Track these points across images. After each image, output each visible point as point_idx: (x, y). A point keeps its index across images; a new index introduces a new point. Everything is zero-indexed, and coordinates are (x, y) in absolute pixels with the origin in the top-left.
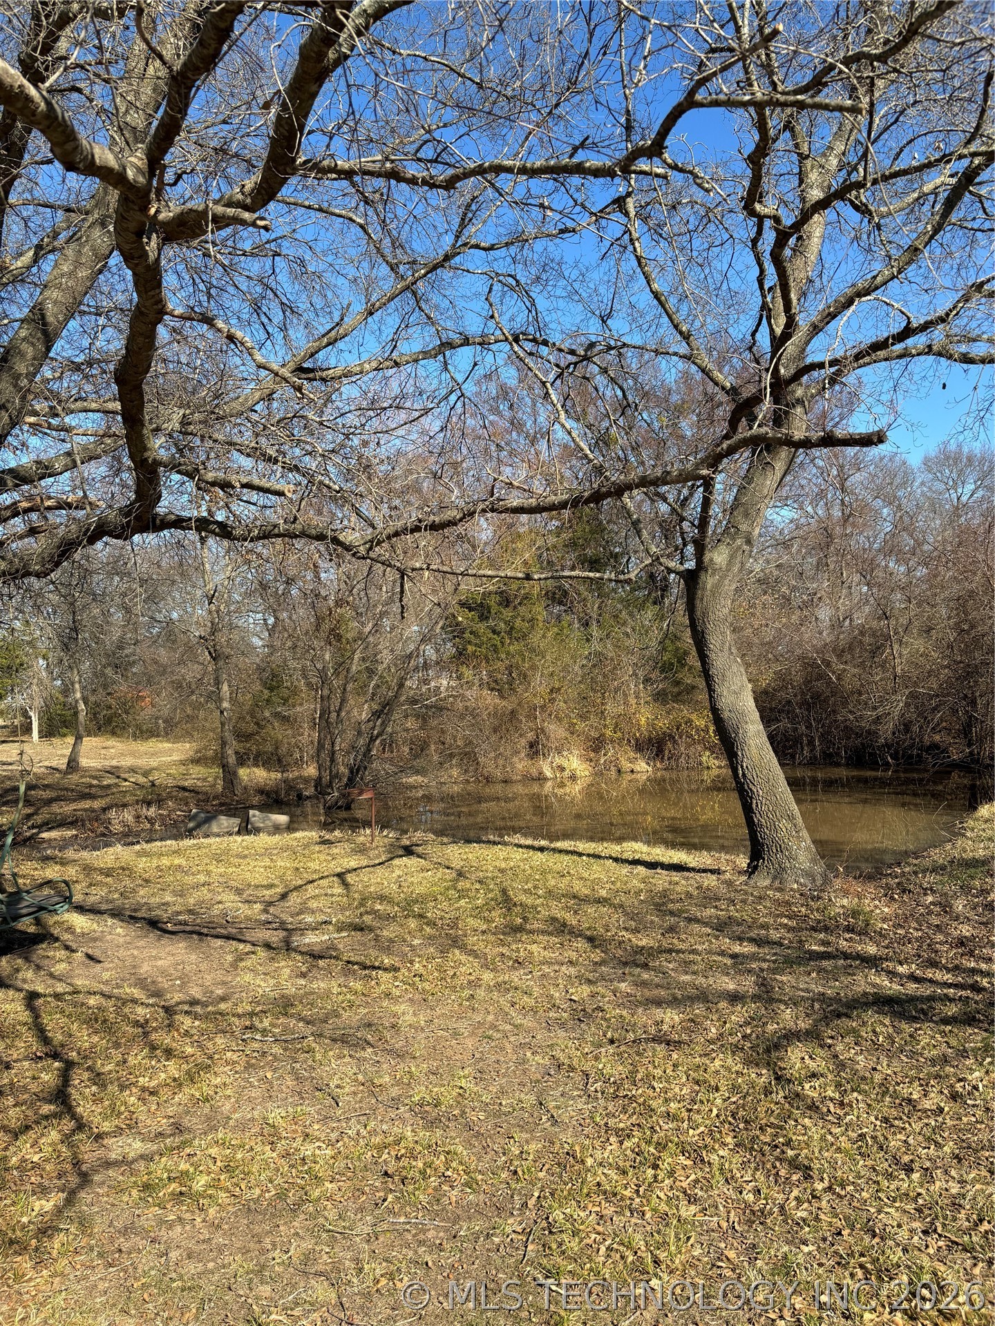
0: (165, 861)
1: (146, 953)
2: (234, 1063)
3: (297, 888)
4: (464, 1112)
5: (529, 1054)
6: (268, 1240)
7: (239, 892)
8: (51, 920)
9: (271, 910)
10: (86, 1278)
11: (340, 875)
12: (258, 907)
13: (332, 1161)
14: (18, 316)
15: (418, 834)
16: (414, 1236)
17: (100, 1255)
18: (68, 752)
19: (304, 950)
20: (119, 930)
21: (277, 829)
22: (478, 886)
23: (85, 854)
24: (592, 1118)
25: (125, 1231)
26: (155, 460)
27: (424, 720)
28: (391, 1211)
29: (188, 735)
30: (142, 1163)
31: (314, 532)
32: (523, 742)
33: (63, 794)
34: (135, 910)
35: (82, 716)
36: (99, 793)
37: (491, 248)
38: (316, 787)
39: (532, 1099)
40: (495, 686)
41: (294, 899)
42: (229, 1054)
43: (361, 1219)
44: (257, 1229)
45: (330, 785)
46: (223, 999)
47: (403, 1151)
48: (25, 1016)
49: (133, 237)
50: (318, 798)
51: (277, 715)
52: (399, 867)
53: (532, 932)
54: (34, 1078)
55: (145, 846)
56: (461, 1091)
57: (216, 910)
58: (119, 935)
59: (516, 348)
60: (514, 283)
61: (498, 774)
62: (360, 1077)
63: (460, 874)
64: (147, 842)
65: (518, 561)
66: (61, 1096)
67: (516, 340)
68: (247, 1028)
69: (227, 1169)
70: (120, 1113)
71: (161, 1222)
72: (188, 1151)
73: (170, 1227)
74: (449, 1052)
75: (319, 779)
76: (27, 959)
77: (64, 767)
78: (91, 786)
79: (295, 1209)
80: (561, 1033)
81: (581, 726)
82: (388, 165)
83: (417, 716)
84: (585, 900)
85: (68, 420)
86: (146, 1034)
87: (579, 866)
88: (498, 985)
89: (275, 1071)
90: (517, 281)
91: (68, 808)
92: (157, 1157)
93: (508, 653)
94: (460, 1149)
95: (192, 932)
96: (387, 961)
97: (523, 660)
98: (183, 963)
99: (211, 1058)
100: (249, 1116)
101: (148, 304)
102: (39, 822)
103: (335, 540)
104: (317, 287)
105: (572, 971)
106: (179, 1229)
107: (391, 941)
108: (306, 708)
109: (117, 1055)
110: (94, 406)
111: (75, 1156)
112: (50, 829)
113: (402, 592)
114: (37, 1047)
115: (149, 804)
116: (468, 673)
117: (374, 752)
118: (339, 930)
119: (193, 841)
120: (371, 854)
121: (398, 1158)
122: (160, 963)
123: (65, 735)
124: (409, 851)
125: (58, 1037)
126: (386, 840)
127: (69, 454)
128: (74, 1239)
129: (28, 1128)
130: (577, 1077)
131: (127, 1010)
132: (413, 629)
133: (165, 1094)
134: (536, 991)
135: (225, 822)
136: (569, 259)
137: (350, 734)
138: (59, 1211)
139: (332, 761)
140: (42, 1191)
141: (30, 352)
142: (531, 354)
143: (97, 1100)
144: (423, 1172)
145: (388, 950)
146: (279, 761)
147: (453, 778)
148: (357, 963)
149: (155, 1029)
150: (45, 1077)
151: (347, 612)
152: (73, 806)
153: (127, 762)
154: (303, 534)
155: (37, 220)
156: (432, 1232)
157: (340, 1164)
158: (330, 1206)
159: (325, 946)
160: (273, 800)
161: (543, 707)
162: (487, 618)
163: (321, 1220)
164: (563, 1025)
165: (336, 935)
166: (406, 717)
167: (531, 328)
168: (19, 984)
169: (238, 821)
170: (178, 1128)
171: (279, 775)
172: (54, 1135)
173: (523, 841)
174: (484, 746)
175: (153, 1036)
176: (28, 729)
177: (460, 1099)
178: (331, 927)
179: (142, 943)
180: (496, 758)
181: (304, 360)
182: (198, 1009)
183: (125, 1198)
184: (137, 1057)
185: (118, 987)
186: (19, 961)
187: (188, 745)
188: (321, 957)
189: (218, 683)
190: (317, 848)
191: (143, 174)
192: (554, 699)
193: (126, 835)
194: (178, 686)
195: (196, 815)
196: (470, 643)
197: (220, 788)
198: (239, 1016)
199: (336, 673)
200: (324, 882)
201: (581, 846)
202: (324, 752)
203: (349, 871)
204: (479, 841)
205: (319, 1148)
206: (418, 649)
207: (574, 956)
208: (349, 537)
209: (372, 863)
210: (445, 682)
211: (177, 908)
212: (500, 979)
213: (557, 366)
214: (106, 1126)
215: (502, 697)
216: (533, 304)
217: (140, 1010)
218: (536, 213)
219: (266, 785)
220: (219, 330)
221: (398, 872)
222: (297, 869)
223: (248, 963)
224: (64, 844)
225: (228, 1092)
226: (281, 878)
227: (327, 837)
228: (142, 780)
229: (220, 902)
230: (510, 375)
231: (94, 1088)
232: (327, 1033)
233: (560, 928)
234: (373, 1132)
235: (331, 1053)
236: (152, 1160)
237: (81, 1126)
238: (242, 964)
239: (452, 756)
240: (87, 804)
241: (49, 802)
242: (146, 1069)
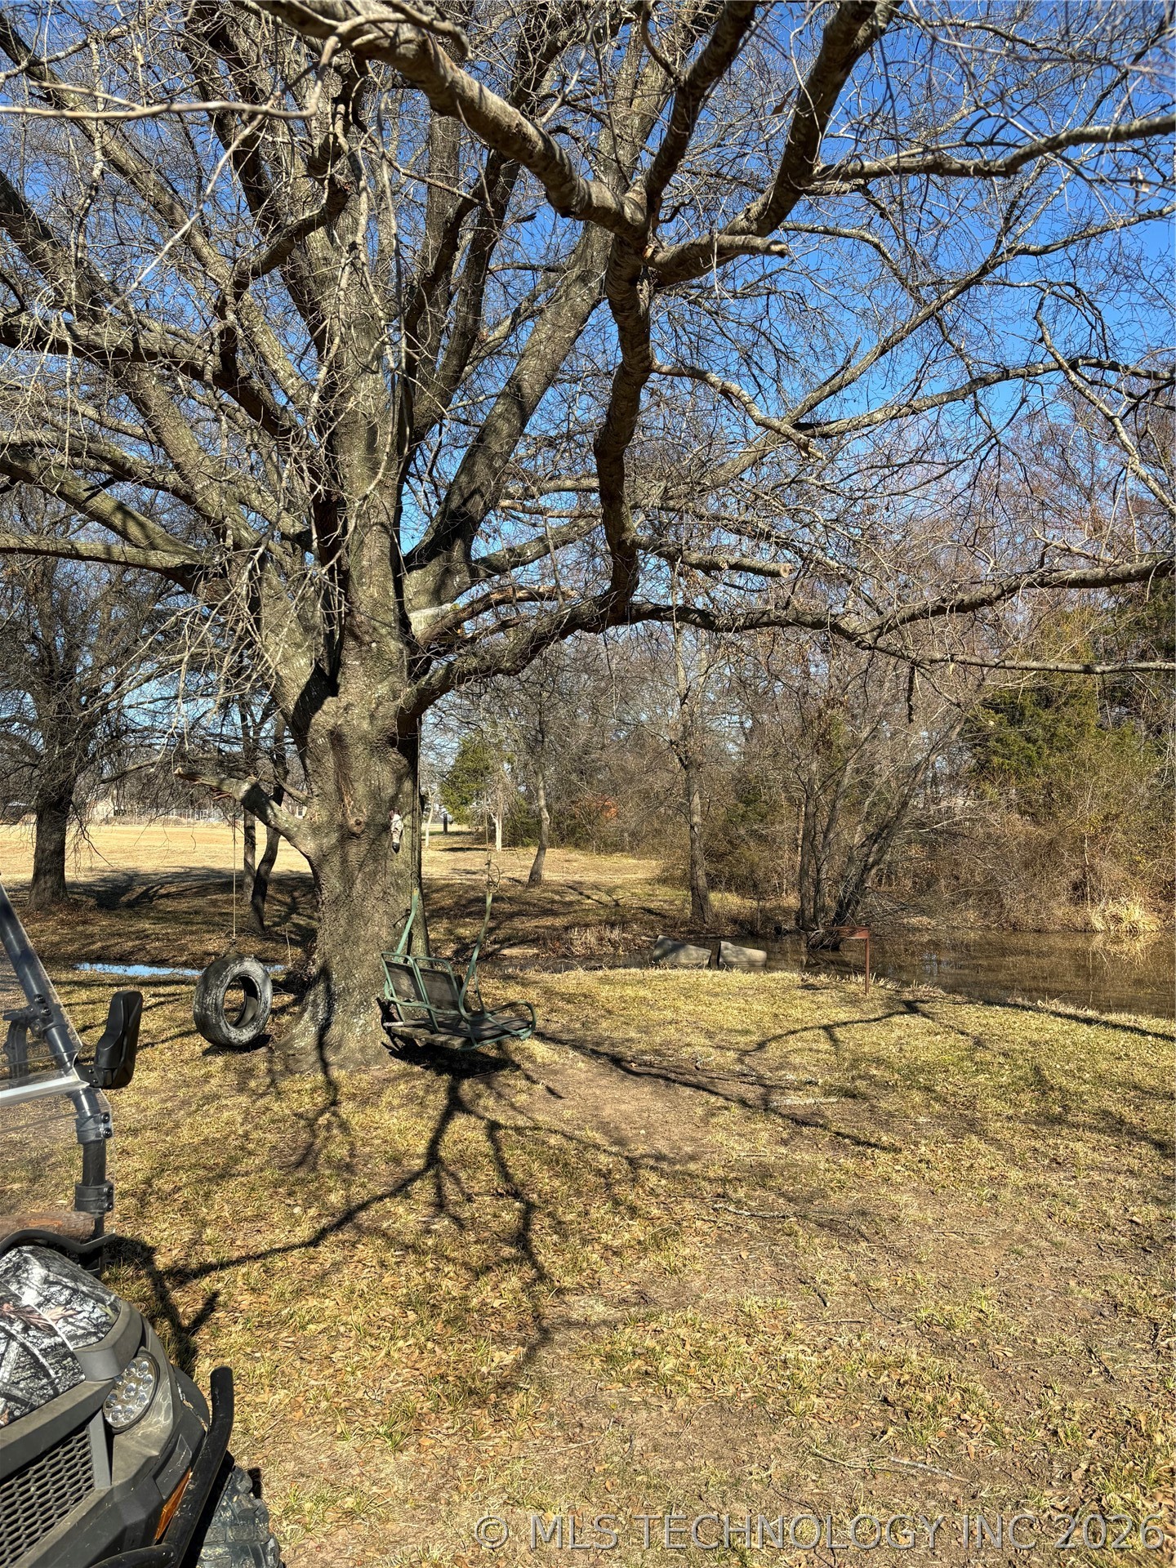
0: (629, 992)
1: (609, 1094)
2: (706, 1234)
3: (776, 1038)
4: (984, 1344)
5: (1073, 1283)
6: (744, 1450)
7: (710, 1035)
8: (512, 1045)
9: (747, 1060)
10: (545, 1449)
11: (826, 1028)
12: (732, 1055)
13: (819, 1371)
14: (494, 391)
15: (922, 988)
16: (921, 1484)
17: (561, 1426)
18: (530, 863)
19: (784, 1112)
20: (581, 1065)
21: (751, 966)
22: (1001, 1059)
23: (546, 976)
24: (1163, 1382)
25: (588, 1403)
26: (633, 541)
27: (933, 849)
28: (892, 1448)
29: (654, 851)
30: (605, 1329)
31: (809, 618)
32: (1065, 882)
33: (527, 909)
34: (598, 1044)
35: (546, 825)
36: (562, 910)
37: (1045, 250)
38: (797, 920)
39: (1076, 1343)
40: (1028, 809)
41: (773, 1050)
42: (699, 1223)
43: (855, 1449)
44: (731, 1434)
45: (814, 919)
46: (693, 1158)
47: (907, 1377)
48: (486, 1147)
49: (625, 285)
50: (799, 934)
51: (753, 833)
52: (900, 1026)
53: (1076, 1126)
54: (495, 1216)
55: (608, 972)
56: (981, 1315)
57: (685, 1053)
58: (580, 1070)
59: (1073, 377)
60: (1072, 293)
61: (1029, 920)
62: (853, 1275)
63: (979, 1043)
64: (610, 968)
65: (1065, 650)
66: (521, 1239)
67: (1074, 366)
68: (719, 1196)
69: (696, 1355)
70: (581, 1270)
71: (625, 1402)
72: (654, 1325)
73: (635, 1410)
74: (965, 1263)
75: (802, 910)
76: (489, 1086)
77: (526, 879)
78: (553, 902)
79: (775, 1420)
80: (1118, 1263)
81: (1146, 865)
82: (930, 157)
83: (924, 843)
84: (1152, 1093)
85: (544, 501)
86: (609, 1186)
87: (1144, 1048)
88: (1030, 1188)
89: (751, 1251)
90: (1077, 290)
91: (529, 925)
92: (620, 1327)
93: (1046, 767)
94: (981, 1389)
95: (658, 1076)
96: (885, 1139)
97: (1068, 776)
98: (648, 1110)
99: (678, 1224)
100: (722, 1299)
101: (634, 362)
102: (501, 936)
103: (836, 628)
104: (819, 325)
105: (1133, 1183)
106: (644, 1414)
107: (890, 1115)
108: (787, 826)
109: (578, 1204)
110: (569, 483)
111: (536, 1307)
112: (511, 946)
113: (911, 689)
114: (497, 1182)
115: (613, 925)
116: (991, 791)
117: (869, 884)
118: (827, 1094)
119: (659, 972)
120: (865, 1007)
121: (900, 1385)
122: (623, 1107)
123: (528, 845)
124: (911, 1008)
125: (519, 1175)
126: (883, 992)
127: (541, 539)
128: (534, 1402)
129: (488, 1269)
130: (1142, 1325)
131: (588, 1156)
132: (922, 735)
133: (629, 1256)
134: (1083, 1205)
135: (693, 953)
136: (1151, 253)
137: (839, 860)
138: (518, 1367)
139: (818, 891)
140: (502, 1341)
141: (505, 428)
142: (1093, 383)
143: (559, 1252)
144: (933, 1409)
145: (886, 1123)
146: (755, 886)
147: (968, 923)
148: (848, 1137)
149: (619, 1182)
150: (507, 1216)
151: (837, 713)
152: (534, 923)
153: (591, 877)
154: (798, 622)
155: (517, 283)
156: (944, 1484)
157: (829, 1377)
158: (816, 1425)
159: (809, 1111)
160: (748, 931)
161: (1093, 839)
162: (1020, 722)
163: (806, 1440)
164: (1120, 1253)
165: (823, 1100)
166: (909, 843)
167: (1094, 349)
168: (480, 1110)
169: (708, 952)
170: (643, 1298)
171: (755, 903)
172: (514, 1282)
173: (1062, 1009)
174: (1011, 885)
175: (617, 1190)
176: (492, 838)
177: (980, 1325)
178: (817, 1090)
179: (604, 1082)
180: (1027, 900)
181: (802, 414)
182: (664, 1165)
183: (588, 1367)
184: (600, 1210)
185: (580, 1128)
186: (481, 1086)
187: (654, 863)
188: (806, 1124)
189: (688, 794)
190: (799, 993)
191: (642, 210)
192: (1109, 829)
193: (588, 958)
194: (645, 795)
195: (663, 942)
196: (995, 753)
197: (688, 913)
198: (710, 1181)
199: (823, 785)
200: (808, 1035)
201: (1145, 1022)
202: (808, 879)
203: (838, 1025)
204: (1003, 1005)
205: (803, 1351)
206: (927, 759)
207: (1136, 1164)
208: (851, 623)
209: (866, 1017)
210: (960, 802)
211: (642, 1046)
212: (1032, 1181)
213: (1130, 395)
214: (568, 1282)
215: (1037, 823)
216: (1099, 318)
217: (603, 1158)
218: (1127, 191)
219: (739, 913)
220: (712, 385)
221: (898, 1032)
222: (776, 1015)
223: (720, 1119)
224: (526, 962)
225: (698, 1267)
226: (758, 1024)
227: (811, 981)
228: (605, 898)
229: (688, 1045)
230: (1060, 413)
231: (555, 1237)
232: (811, 1215)
233: (1116, 1126)
234: (868, 1346)
235: (817, 1241)
236: (615, 1328)
237: (542, 1276)
238: (714, 1120)
239: (968, 894)
240: (548, 921)
241: (511, 916)
242: (609, 1226)
